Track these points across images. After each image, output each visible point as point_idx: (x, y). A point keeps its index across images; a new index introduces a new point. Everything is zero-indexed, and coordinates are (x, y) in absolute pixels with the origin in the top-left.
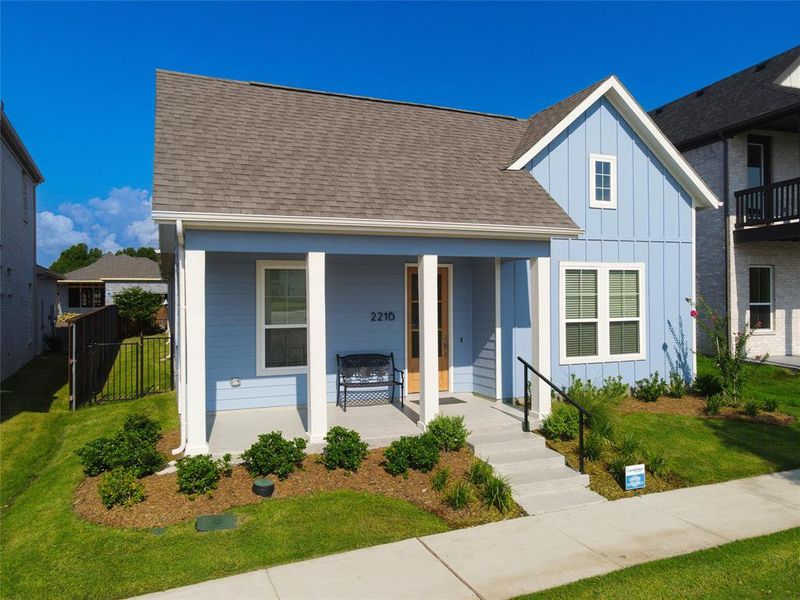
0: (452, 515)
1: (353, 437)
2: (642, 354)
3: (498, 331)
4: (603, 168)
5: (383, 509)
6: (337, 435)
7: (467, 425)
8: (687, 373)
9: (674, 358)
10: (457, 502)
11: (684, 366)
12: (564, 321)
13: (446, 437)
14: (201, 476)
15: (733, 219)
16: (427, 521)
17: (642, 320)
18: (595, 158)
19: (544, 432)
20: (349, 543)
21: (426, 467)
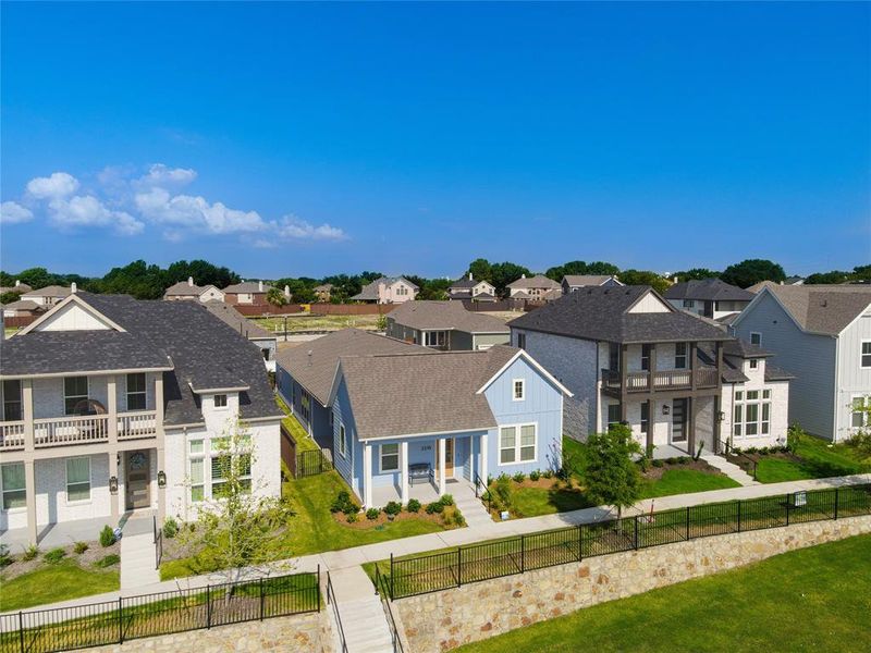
0: (445, 527)
1: (416, 502)
2: (536, 460)
3: (472, 456)
4: (519, 385)
5: (426, 525)
6: (412, 501)
7: (453, 498)
8: (557, 467)
9: (551, 460)
10: (448, 523)
11: (556, 463)
12: (500, 449)
13: (447, 501)
14: (372, 515)
15: (600, 383)
16: (438, 528)
17: (536, 446)
18: (515, 381)
19: (482, 498)
20: (417, 534)
21: (439, 512)
